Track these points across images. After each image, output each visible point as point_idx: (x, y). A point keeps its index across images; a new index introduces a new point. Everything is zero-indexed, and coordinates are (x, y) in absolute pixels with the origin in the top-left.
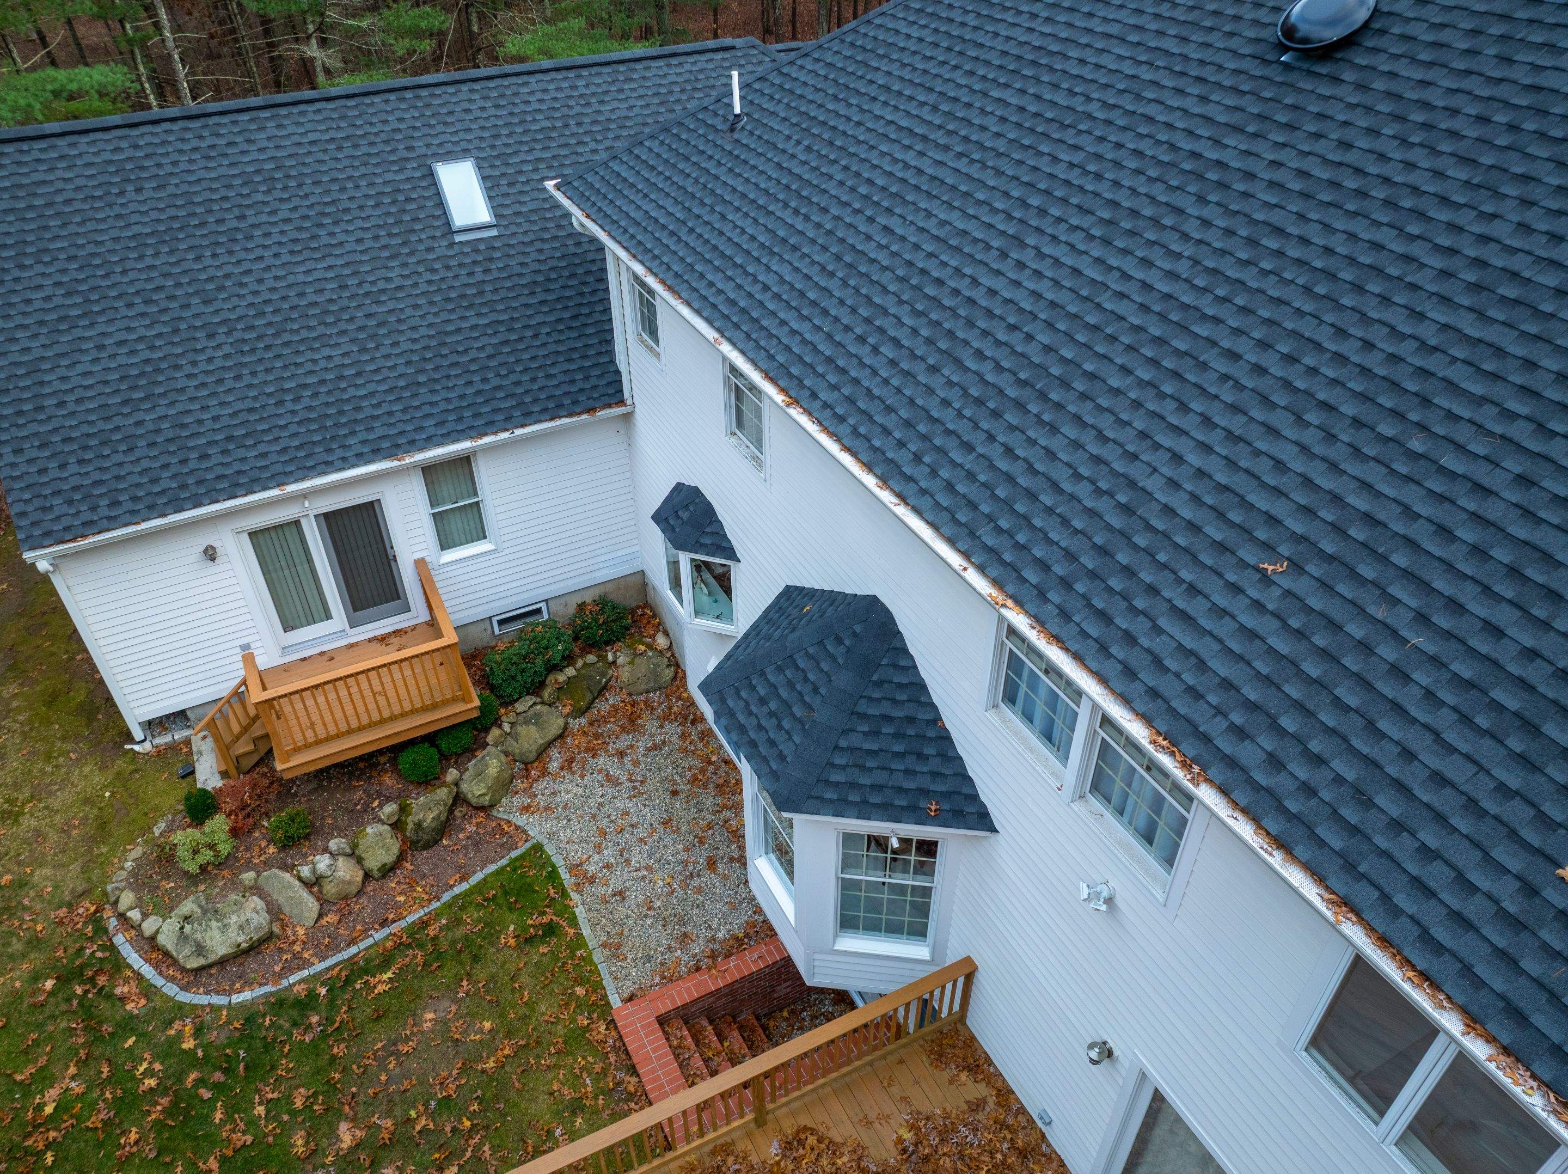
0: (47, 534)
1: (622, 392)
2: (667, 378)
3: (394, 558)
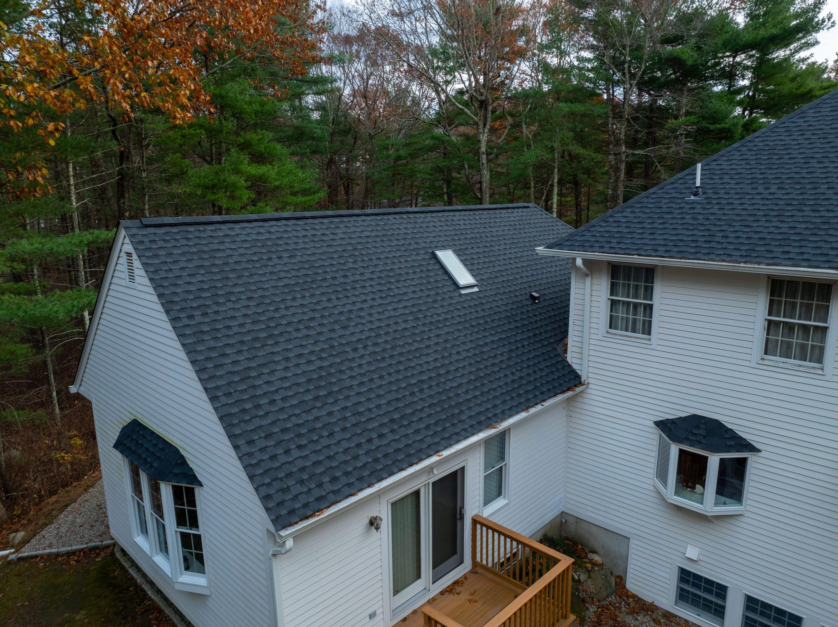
1: (578, 377)
2: (659, 348)
3: (462, 518)
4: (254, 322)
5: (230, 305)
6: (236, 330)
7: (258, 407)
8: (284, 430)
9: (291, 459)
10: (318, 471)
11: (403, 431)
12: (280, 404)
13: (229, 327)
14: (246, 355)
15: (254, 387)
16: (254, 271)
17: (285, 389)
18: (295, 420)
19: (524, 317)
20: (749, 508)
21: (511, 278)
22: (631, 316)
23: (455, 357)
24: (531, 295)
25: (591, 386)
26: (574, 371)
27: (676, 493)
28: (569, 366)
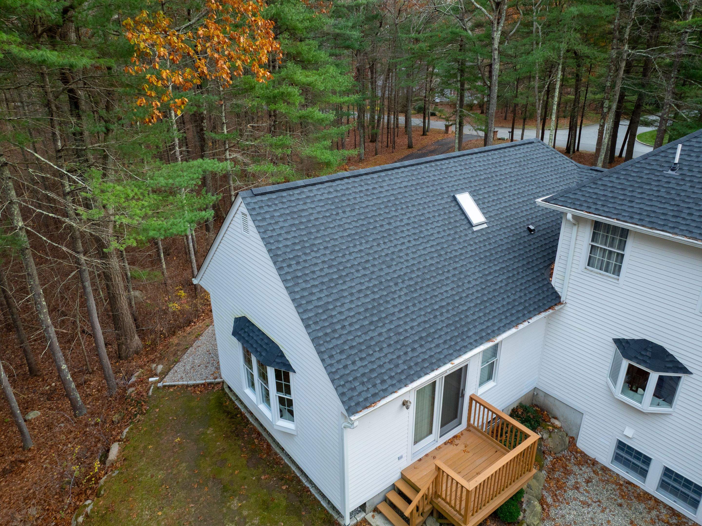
0: (358, 404)
1: (559, 297)
2: (624, 287)
3: (463, 396)
4: (330, 267)
5: (313, 254)
6: (318, 273)
7: (334, 331)
8: (351, 347)
9: (356, 368)
10: (373, 376)
11: (428, 346)
12: (348, 328)
13: (313, 272)
14: (325, 292)
15: (332, 316)
16: (327, 225)
17: (351, 317)
18: (358, 340)
19: (521, 247)
20: (676, 410)
21: (514, 213)
22: (606, 260)
23: (467, 286)
24: (529, 229)
25: (568, 305)
26: (556, 292)
27: (623, 392)
28: (553, 288)
